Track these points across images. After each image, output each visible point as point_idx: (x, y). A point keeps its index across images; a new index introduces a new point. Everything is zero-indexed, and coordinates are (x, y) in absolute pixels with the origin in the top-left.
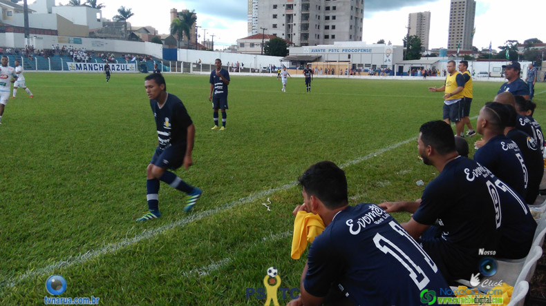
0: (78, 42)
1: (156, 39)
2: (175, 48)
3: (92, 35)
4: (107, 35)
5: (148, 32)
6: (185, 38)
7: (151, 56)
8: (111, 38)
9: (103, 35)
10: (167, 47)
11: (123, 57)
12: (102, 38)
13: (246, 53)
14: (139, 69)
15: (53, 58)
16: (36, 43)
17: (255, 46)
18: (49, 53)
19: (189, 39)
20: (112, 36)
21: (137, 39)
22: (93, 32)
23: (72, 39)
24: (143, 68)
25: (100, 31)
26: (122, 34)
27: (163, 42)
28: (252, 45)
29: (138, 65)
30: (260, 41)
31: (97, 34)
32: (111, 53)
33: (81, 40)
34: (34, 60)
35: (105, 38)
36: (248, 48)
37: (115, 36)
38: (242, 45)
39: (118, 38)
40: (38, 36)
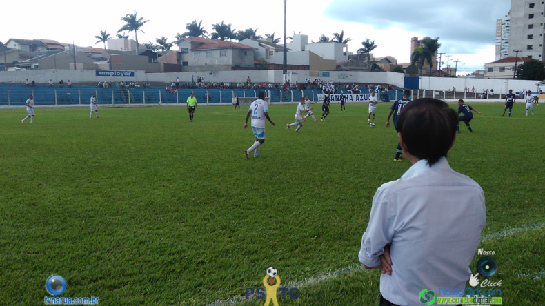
0: (326, 75)
1: (398, 69)
2: (417, 76)
3: (338, 68)
4: (352, 67)
5: (389, 62)
6: (426, 66)
7: (393, 86)
8: (355, 70)
9: (349, 68)
10: (408, 76)
11: (366, 88)
12: (347, 70)
13: (495, 77)
14: (381, 98)
15: (306, 90)
16: (291, 78)
17: (506, 70)
18: (303, 86)
19: (431, 66)
20: (356, 68)
21: (379, 69)
22: (339, 66)
23: (321, 73)
24: (385, 97)
25: (345, 64)
26: (366, 66)
27: (405, 71)
28: (502, 69)
29: (381, 95)
30: (513, 64)
31: (343, 67)
32: (355, 84)
33: (329, 74)
34: (290, 92)
35: (350, 70)
36: (497, 73)
37: (359, 68)
38: (490, 70)
39: (362, 70)
40: (294, 71)
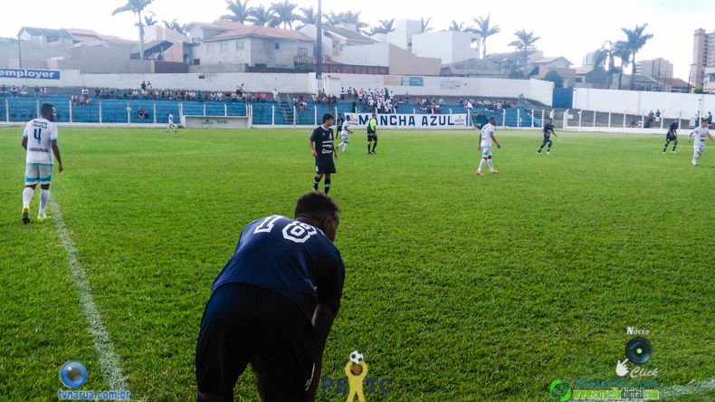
0: (416, 82)
22: (448, 68)
23: (408, 78)
33: (422, 80)
40: (332, 75)
